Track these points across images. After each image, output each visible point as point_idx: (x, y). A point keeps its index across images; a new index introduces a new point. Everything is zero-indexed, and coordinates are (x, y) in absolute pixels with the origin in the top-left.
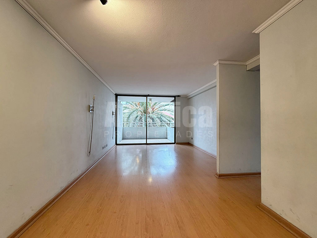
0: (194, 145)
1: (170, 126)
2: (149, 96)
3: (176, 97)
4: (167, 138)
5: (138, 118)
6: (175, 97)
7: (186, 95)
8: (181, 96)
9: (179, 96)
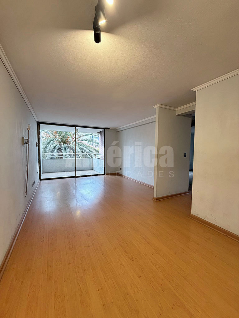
0: (123, 174)
1: (97, 158)
2: (78, 126)
3: (106, 129)
4: (93, 170)
5: (57, 148)
6: (104, 129)
7: (115, 128)
8: (111, 129)
9: (108, 128)
